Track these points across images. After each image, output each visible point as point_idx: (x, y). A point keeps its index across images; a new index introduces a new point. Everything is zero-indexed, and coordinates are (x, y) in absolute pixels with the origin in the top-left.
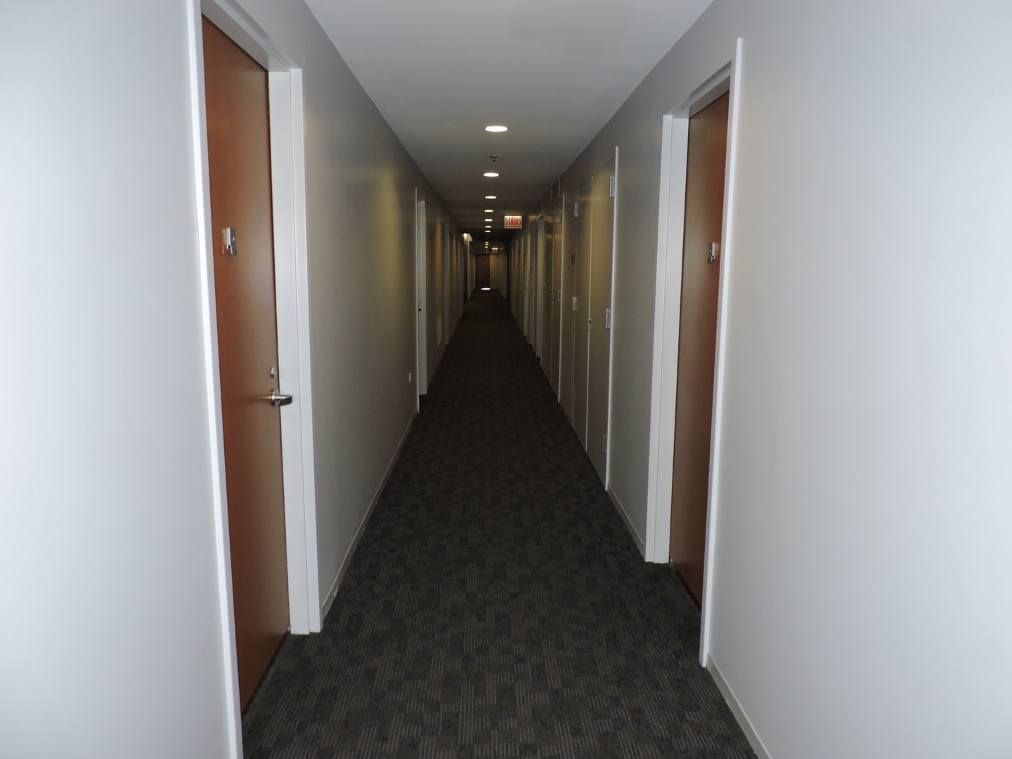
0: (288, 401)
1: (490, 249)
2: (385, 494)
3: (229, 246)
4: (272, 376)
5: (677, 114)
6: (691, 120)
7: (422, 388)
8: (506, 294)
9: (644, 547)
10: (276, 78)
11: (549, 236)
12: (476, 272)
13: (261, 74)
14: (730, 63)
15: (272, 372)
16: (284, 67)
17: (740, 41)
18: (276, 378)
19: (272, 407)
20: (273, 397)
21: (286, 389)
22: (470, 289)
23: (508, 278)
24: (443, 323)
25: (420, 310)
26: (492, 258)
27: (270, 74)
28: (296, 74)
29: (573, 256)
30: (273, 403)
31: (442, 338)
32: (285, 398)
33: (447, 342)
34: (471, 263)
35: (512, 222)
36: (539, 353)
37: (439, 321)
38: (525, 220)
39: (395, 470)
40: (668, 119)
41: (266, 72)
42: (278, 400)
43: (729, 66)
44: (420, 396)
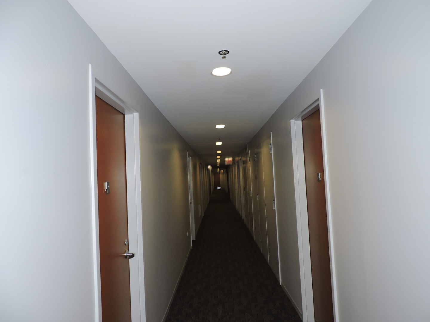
0: (133, 256)
1: (220, 171)
2: (178, 291)
3: (106, 190)
4: (125, 244)
5: (297, 119)
6: (303, 121)
7: (193, 237)
8: (227, 190)
9: (302, 315)
10: (128, 117)
11: (244, 165)
12: (214, 181)
13: (122, 116)
14: (318, 98)
15: (125, 243)
16: (131, 112)
17: (321, 90)
18: (127, 245)
19: (125, 259)
20: (126, 254)
21: (131, 250)
22: (212, 188)
23: (228, 184)
24: (201, 206)
25: (191, 203)
26: (221, 176)
27: (126, 116)
28: (136, 115)
29: (256, 176)
30: (126, 257)
31: (201, 213)
32: (131, 254)
33: (203, 215)
34: (212, 178)
35: (228, 161)
36: (244, 217)
37: (199, 206)
38: (233, 160)
39: (182, 278)
40: (293, 121)
41: (124, 115)
42: (128, 255)
43: (318, 100)
44: (192, 241)
